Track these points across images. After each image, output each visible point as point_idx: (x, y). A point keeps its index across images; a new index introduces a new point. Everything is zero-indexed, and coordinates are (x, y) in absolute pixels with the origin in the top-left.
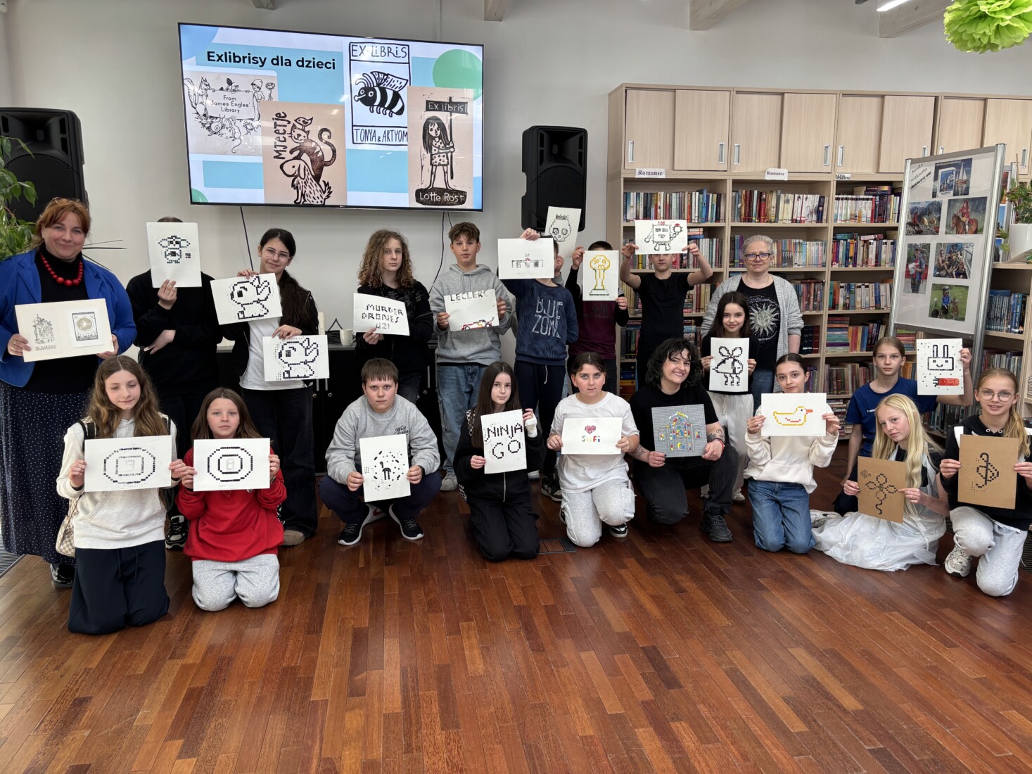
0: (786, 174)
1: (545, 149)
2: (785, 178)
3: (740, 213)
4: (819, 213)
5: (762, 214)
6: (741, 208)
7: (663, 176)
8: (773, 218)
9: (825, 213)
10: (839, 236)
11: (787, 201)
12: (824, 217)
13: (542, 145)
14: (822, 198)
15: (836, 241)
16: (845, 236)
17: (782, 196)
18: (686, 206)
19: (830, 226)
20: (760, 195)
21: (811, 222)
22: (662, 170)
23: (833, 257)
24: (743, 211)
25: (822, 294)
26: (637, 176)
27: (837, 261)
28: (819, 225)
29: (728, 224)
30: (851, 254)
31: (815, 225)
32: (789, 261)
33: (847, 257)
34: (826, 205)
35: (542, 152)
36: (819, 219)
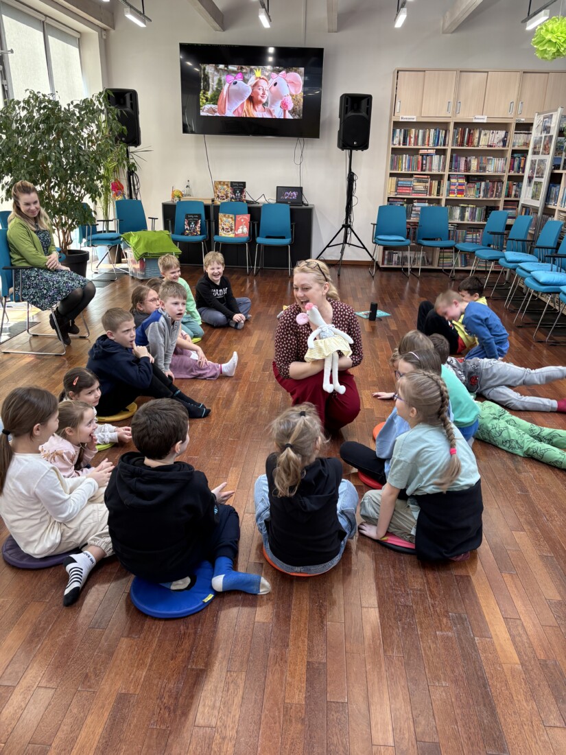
0: (486, 119)
1: (349, 106)
2: (485, 121)
3: (457, 141)
4: (504, 142)
5: (469, 142)
6: (457, 139)
7: (415, 120)
8: (476, 144)
9: (508, 141)
10: (515, 155)
11: (485, 135)
12: (507, 144)
13: (347, 104)
14: (507, 133)
15: (513, 158)
16: (519, 155)
17: (483, 131)
18: (427, 137)
19: (509, 149)
20: (470, 131)
21: (499, 147)
22: (415, 117)
23: (510, 167)
24: (459, 140)
25: (502, 189)
26: (401, 120)
27: (513, 170)
28: (504, 148)
29: (449, 148)
30: (522, 166)
31: (501, 148)
32: (484, 169)
33: (519, 168)
34: (509, 137)
35: (347, 108)
36: (504, 145)
